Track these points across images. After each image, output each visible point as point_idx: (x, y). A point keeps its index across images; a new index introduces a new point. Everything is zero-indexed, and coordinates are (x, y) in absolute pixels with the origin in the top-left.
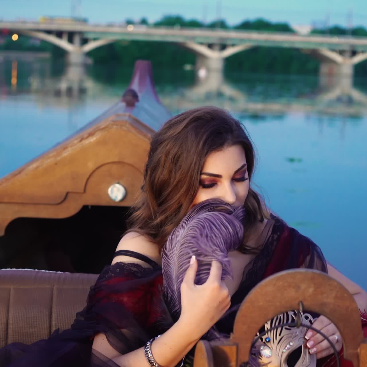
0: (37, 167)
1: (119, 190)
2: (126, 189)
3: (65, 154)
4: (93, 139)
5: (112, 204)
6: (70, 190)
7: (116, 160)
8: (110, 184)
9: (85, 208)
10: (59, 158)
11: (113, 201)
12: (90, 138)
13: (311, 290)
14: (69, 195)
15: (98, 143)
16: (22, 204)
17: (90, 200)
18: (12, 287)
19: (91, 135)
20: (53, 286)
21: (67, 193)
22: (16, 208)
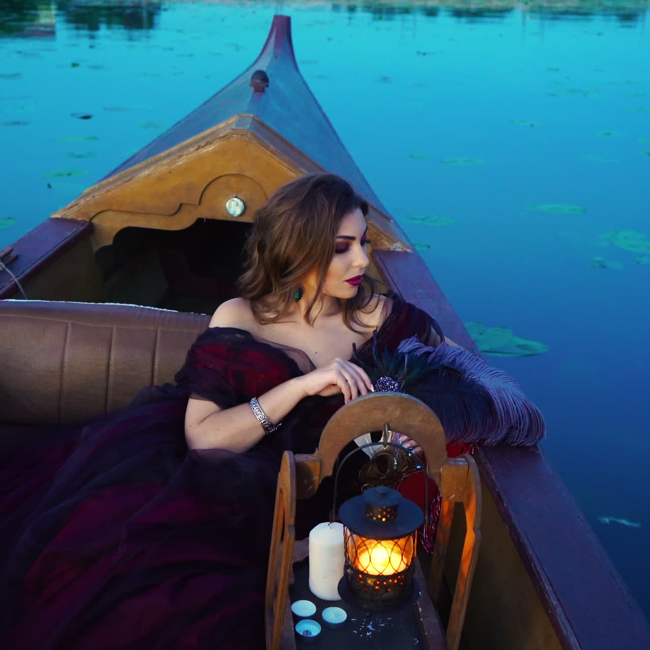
0: (149, 175)
1: (237, 204)
2: (244, 204)
3: (180, 162)
4: (210, 148)
5: (229, 219)
6: (184, 201)
7: (235, 172)
8: (228, 197)
9: (200, 221)
10: (173, 167)
11: (232, 216)
12: (208, 146)
13: (398, 413)
14: (183, 207)
15: (215, 152)
16: (131, 213)
17: (205, 213)
18: (115, 327)
19: (208, 143)
20: (158, 328)
21: (181, 205)
22: (126, 217)
